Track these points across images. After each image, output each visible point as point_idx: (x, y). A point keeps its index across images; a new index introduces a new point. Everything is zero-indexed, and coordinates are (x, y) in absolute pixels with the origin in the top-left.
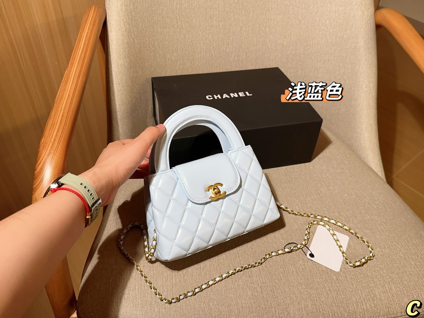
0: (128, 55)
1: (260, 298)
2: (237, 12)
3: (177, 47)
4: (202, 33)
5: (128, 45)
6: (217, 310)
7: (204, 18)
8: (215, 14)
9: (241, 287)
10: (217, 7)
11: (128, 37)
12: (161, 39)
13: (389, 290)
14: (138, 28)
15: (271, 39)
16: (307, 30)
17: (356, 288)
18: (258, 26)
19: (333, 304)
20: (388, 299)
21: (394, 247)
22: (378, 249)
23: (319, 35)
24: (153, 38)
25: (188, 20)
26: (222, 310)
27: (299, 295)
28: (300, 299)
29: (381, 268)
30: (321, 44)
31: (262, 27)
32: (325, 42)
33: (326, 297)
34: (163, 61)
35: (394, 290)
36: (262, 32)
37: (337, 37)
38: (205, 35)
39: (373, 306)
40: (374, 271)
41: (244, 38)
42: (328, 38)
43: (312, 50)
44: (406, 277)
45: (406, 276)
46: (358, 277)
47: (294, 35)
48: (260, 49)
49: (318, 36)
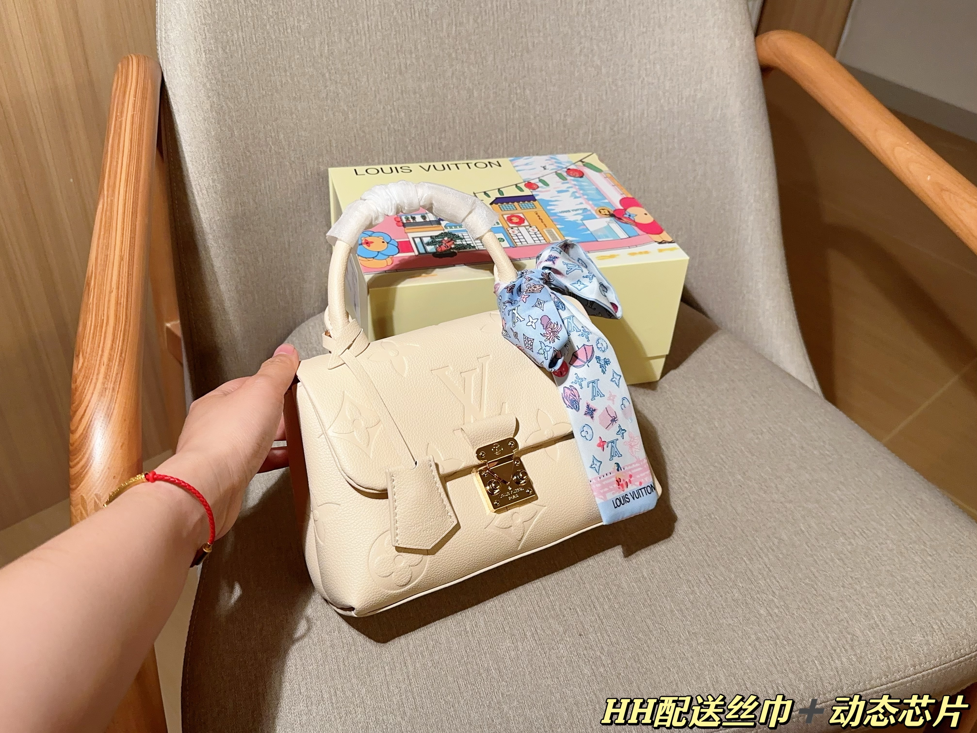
0: (221, 164)
1: (612, 678)
2: (459, 57)
3: (330, 141)
4: (384, 108)
5: (220, 142)
6: (521, 720)
7: (385, 73)
8: (408, 62)
9: (566, 661)
10: (413, 48)
11: (219, 124)
12: (292, 125)
13: (880, 621)
14: (238, 102)
15: (538, 113)
16: (614, 88)
17: (813, 625)
18: (507, 85)
19: (770, 668)
20: (882, 641)
21: (873, 531)
22: (842, 539)
23: (642, 97)
24: (274, 123)
25: (349, 79)
26: (533, 717)
27: (695, 658)
28: (699, 667)
29: (856, 578)
30: (648, 116)
31: (516, 88)
32: (657, 112)
33: (754, 656)
34: (301, 175)
35: (891, 619)
36: (517, 100)
37: (682, 98)
38: (390, 110)
39: (855, 660)
40: (843, 587)
41: (479, 113)
42: (662, 101)
43: (630, 130)
44: (910, 590)
45: (910, 588)
46: (811, 605)
47: (586, 100)
48: (515, 137)
49: (639, 100)
